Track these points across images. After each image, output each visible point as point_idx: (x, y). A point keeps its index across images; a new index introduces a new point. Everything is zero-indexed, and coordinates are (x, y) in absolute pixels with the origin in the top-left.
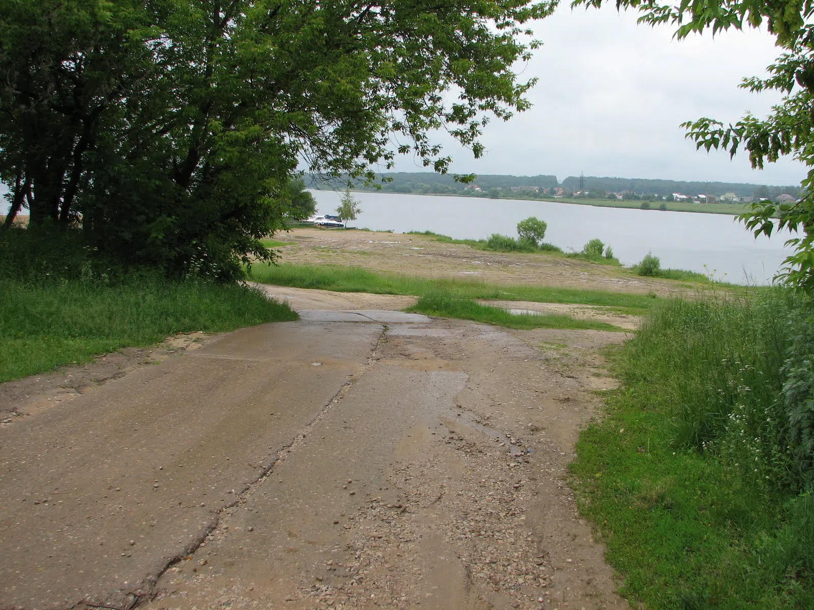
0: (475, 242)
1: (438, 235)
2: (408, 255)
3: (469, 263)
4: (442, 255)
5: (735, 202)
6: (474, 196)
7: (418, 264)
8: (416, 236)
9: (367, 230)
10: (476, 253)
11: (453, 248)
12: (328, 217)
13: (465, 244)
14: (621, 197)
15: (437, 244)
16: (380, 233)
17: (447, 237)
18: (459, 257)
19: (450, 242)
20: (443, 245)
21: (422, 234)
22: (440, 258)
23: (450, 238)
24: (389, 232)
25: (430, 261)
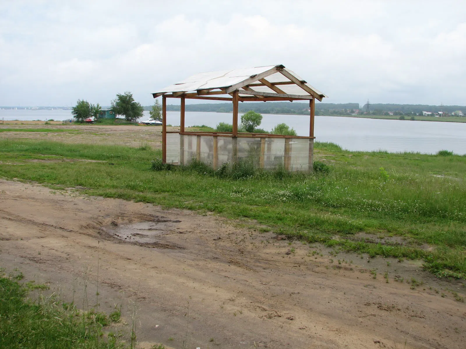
5: (461, 116)
14: (392, 114)
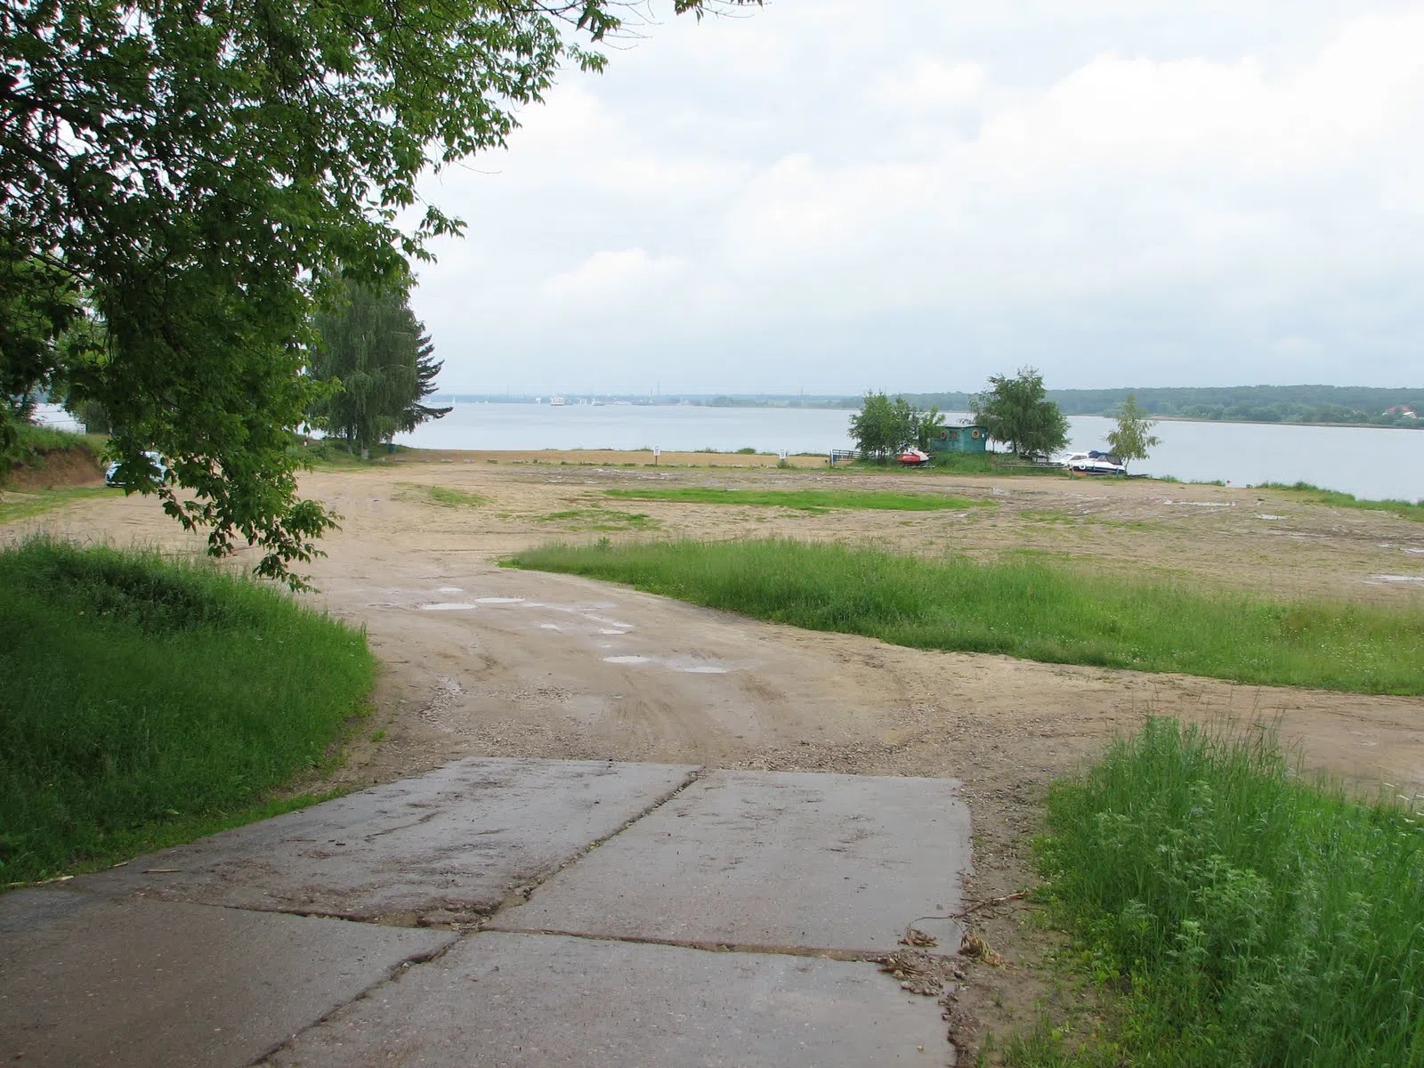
0: (1408, 505)
1: (1324, 491)
2: (1246, 531)
3: (1395, 552)
4: (1329, 533)
6: (1400, 426)
7: (1262, 553)
8: (1274, 492)
9: (1170, 480)
10: (1413, 529)
11: (1356, 518)
12: (1095, 455)
13: (1386, 509)
15: (1322, 508)
16: (1198, 488)
17: (1342, 495)
18: (1372, 538)
19: (1350, 506)
20: (1334, 512)
21: (1288, 488)
22: (1323, 539)
23: (1351, 498)
24: (1218, 483)
25: (1296, 547)
